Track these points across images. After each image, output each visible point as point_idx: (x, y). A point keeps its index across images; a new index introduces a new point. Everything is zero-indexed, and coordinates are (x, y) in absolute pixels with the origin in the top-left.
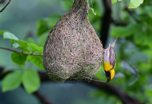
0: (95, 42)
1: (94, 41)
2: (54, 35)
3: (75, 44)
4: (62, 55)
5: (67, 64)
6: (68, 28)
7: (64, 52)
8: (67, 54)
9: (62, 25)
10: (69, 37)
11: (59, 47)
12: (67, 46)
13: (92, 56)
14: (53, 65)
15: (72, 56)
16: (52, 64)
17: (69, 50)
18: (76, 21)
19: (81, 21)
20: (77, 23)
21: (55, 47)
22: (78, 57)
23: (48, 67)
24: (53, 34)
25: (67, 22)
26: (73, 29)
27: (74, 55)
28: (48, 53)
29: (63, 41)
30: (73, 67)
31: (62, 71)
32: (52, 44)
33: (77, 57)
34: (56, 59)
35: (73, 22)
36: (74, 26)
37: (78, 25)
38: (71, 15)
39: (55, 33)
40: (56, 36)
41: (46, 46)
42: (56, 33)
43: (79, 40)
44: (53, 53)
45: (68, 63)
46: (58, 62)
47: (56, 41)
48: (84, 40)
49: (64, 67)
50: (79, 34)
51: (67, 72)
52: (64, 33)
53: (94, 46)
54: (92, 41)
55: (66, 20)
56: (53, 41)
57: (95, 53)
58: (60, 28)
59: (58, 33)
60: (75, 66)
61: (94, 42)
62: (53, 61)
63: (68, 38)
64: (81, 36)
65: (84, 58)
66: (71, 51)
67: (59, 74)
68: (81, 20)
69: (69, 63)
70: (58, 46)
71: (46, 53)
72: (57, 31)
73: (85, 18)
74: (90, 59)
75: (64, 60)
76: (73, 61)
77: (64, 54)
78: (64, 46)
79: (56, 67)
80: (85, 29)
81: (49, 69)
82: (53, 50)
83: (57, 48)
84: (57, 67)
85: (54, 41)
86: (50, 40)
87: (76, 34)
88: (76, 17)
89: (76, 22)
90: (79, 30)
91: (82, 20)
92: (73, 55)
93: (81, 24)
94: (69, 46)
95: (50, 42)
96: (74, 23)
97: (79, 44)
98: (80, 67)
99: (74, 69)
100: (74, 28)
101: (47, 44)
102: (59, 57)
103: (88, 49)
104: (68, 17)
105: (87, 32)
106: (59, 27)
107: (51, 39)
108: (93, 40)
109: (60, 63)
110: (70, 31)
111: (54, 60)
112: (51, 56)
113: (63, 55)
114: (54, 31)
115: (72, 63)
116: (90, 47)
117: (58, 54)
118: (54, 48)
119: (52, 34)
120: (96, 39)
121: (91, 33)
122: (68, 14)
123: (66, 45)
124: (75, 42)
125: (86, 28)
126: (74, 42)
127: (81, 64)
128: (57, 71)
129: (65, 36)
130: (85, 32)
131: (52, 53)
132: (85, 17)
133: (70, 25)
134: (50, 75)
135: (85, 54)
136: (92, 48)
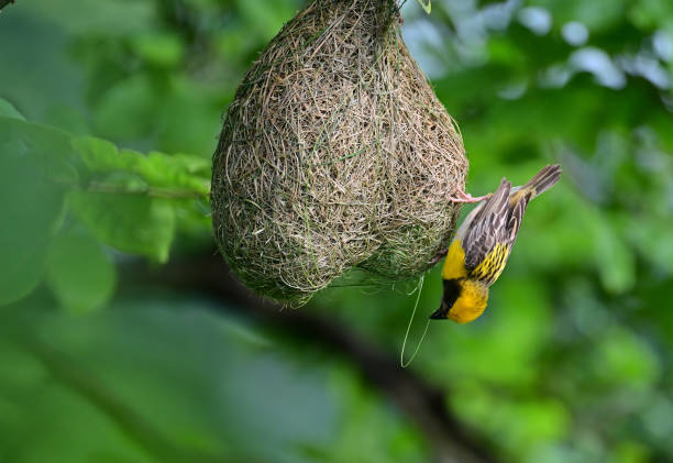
0: (433, 128)
1: (425, 125)
2: (256, 107)
3: (350, 143)
4: (296, 192)
5: (317, 231)
6: (317, 75)
7: (306, 181)
8: (319, 188)
9: (290, 64)
10: (323, 112)
11: (282, 159)
12: (316, 152)
13: (424, 191)
14: (260, 235)
15: (339, 193)
16: (256, 233)
17: (328, 172)
18: (349, 41)
19: (370, 41)
20: (352, 52)
21: (266, 160)
22: (364, 195)
23: (237, 245)
24: (252, 102)
25: (309, 48)
26: (336, 79)
27: (349, 189)
28: (236, 186)
29: (300, 134)
30: (345, 240)
31: (299, 260)
32: (251, 144)
33: (361, 198)
34: (270, 212)
35: (337, 49)
36: (340, 64)
37: (359, 61)
38: (326, 18)
39: (260, 101)
40: (269, 111)
41: (224, 156)
42: (266, 100)
43: (366, 125)
44: (256, 183)
45: (323, 226)
46: (283, 223)
47: (269, 133)
48: (385, 125)
49: (307, 240)
50: (364, 99)
51: (321, 262)
52: (302, 98)
53: (430, 144)
54: (419, 125)
55: (303, 40)
56: (254, 131)
57: (434, 177)
58: (283, 76)
59: (274, 98)
60: (352, 238)
61: (429, 127)
62: (257, 218)
63: (318, 118)
64: (374, 109)
65: (389, 200)
66: (334, 175)
67: (284, 274)
68: (368, 37)
69: (329, 225)
70: (279, 154)
71: (224, 183)
72: (268, 91)
73: (385, 29)
74: (413, 202)
75: (306, 214)
76: (345, 215)
77: (304, 188)
78: (304, 154)
79: (272, 242)
80: (388, 75)
81: (240, 253)
82: (259, 172)
83: (273, 165)
84: (277, 243)
85: (257, 134)
86: (242, 127)
87: (353, 101)
88: (349, 27)
89: (347, 45)
90: (362, 80)
91: (375, 36)
92: (343, 190)
93: (371, 53)
94: (323, 153)
95: (241, 139)
96: (342, 51)
97: (366, 142)
98: (372, 237)
99: (347, 247)
100: (340, 73)
101: (229, 145)
102: (283, 203)
103: (405, 159)
104: (311, 27)
105: (395, 86)
106: (277, 71)
107: (246, 124)
108: (426, 121)
109: (291, 227)
110: (325, 88)
111: (264, 213)
112: (250, 198)
113: (301, 192)
114: (255, 89)
115: (340, 226)
116: (412, 149)
117: (278, 190)
118: (262, 162)
119: (248, 102)
120: (436, 113)
121: (414, 91)
122: (310, 14)
123: (311, 150)
124: (347, 135)
125: (390, 72)
126: (344, 136)
127: (379, 227)
128: (276, 262)
129: (304, 109)
130: (390, 86)
131: (253, 186)
132: (387, 23)
133: (322, 61)
134: (248, 278)
135: (393, 180)
136: (420, 155)
